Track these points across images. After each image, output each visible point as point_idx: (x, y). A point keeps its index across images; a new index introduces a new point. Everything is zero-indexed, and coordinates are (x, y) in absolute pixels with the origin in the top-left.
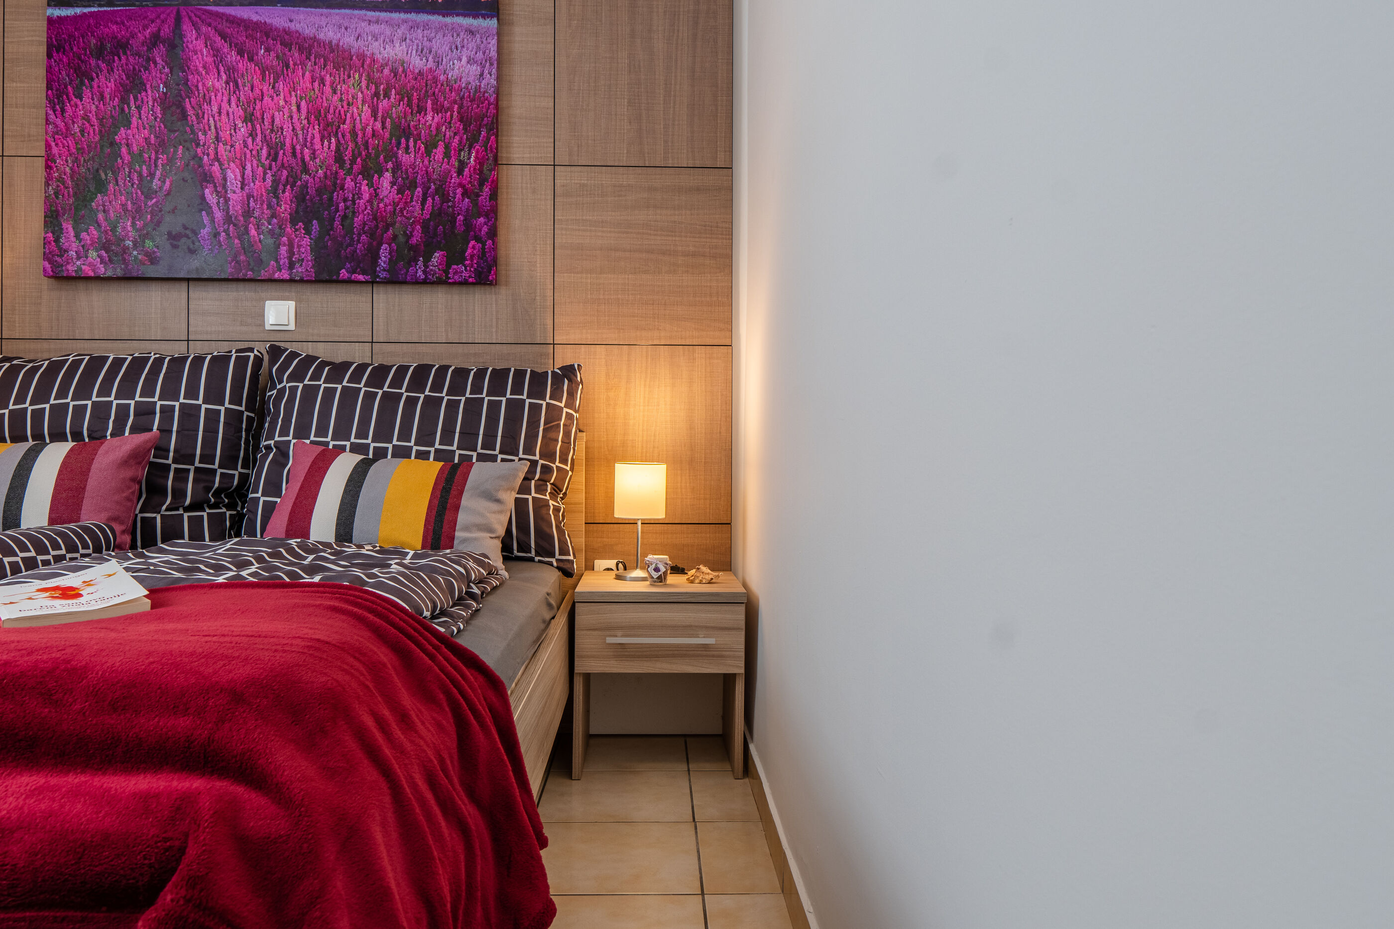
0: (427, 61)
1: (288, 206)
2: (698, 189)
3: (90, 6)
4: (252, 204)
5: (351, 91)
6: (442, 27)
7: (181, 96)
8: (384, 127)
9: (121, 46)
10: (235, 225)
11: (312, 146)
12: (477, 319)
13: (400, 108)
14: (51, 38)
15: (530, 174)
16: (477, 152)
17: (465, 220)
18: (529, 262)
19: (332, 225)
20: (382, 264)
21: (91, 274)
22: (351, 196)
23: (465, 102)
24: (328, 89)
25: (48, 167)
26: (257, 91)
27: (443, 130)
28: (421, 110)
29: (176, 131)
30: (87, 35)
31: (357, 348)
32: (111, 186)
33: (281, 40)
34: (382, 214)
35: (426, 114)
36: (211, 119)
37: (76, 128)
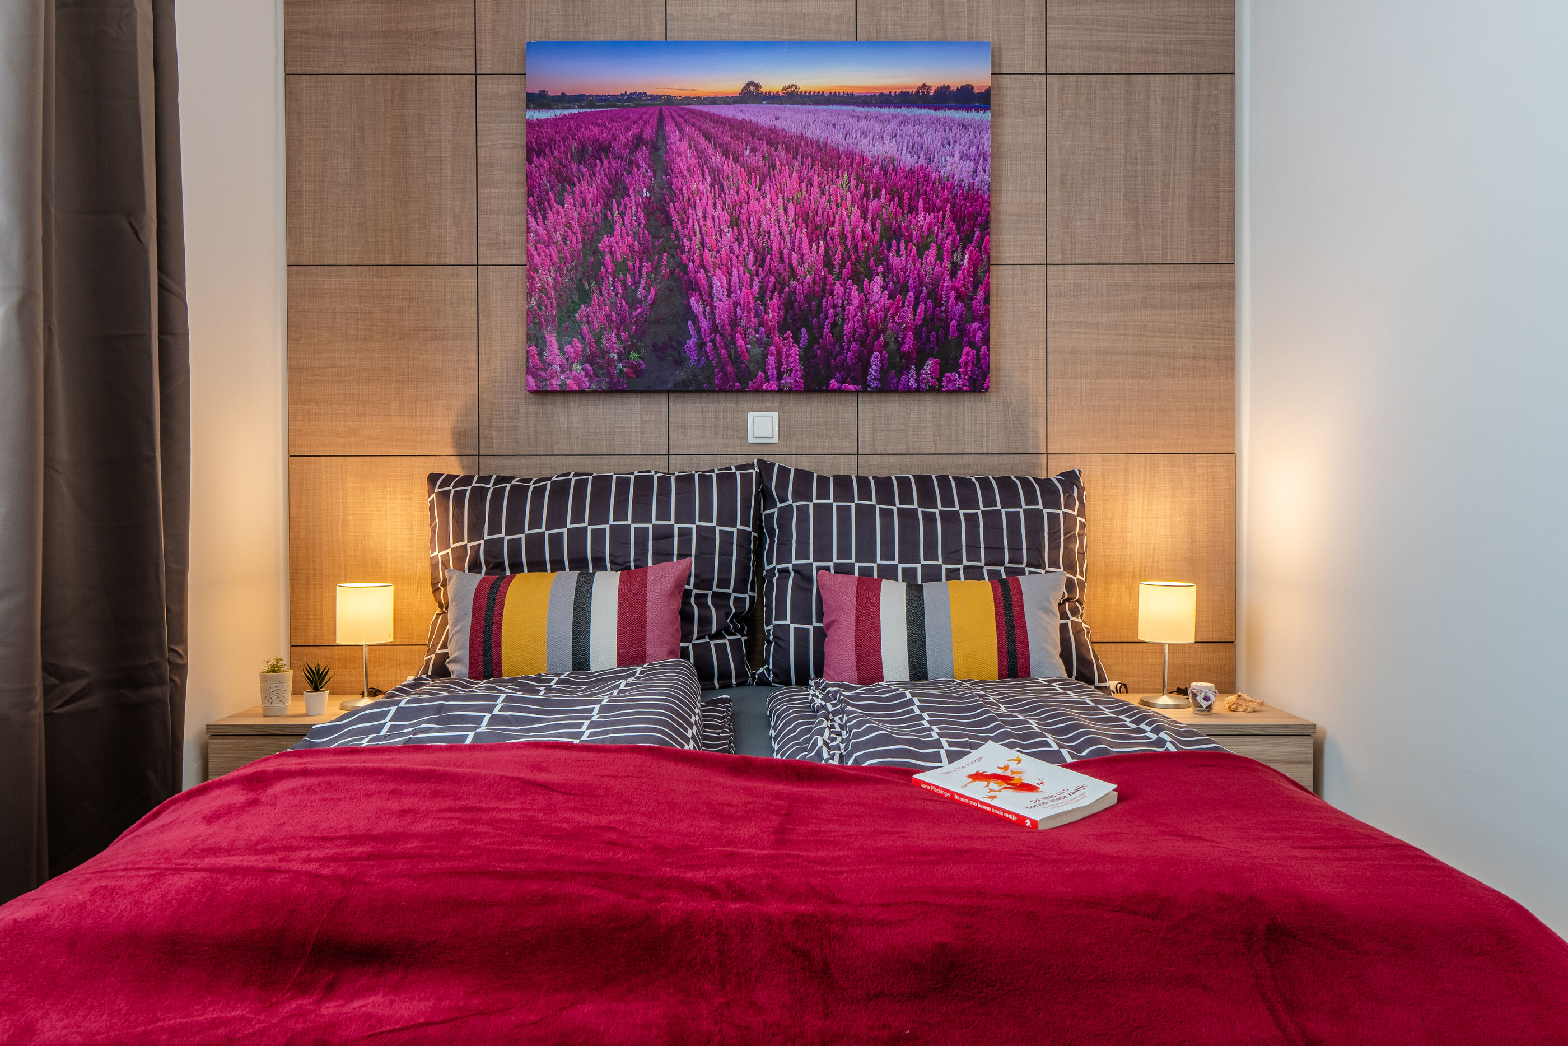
0: (919, 158)
1: (776, 314)
2: (1199, 287)
3: (570, 108)
4: (739, 312)
5: (840, 191)
6: (934, 122)
7: (666, 202)
8: (874, 229)
9: (602, 149)
10: (721, 334)
11: (800, 250)
12: (966, 429)
13: (891, 209)
14: (531, 143)
15: (1022, 274)
16: (971, 254)
17: (959, 325)
18: (1020, 367)
19: (821, 333)
20: (873, 373)
21: (577, 388)
22: (841, 302)
23: (958, 200)
24: (816, 190)
25: (530, 277)
26: (743, 194)
27: (936, 231)
28: (913, 210)
29: (660, 238)
30: (568, 138)
31: (842, 460)
32: (595, 296)
33: (767, 139)
34: (873, 320)
35: (917, 214)
36: (696, 224)
37: (558, 237)
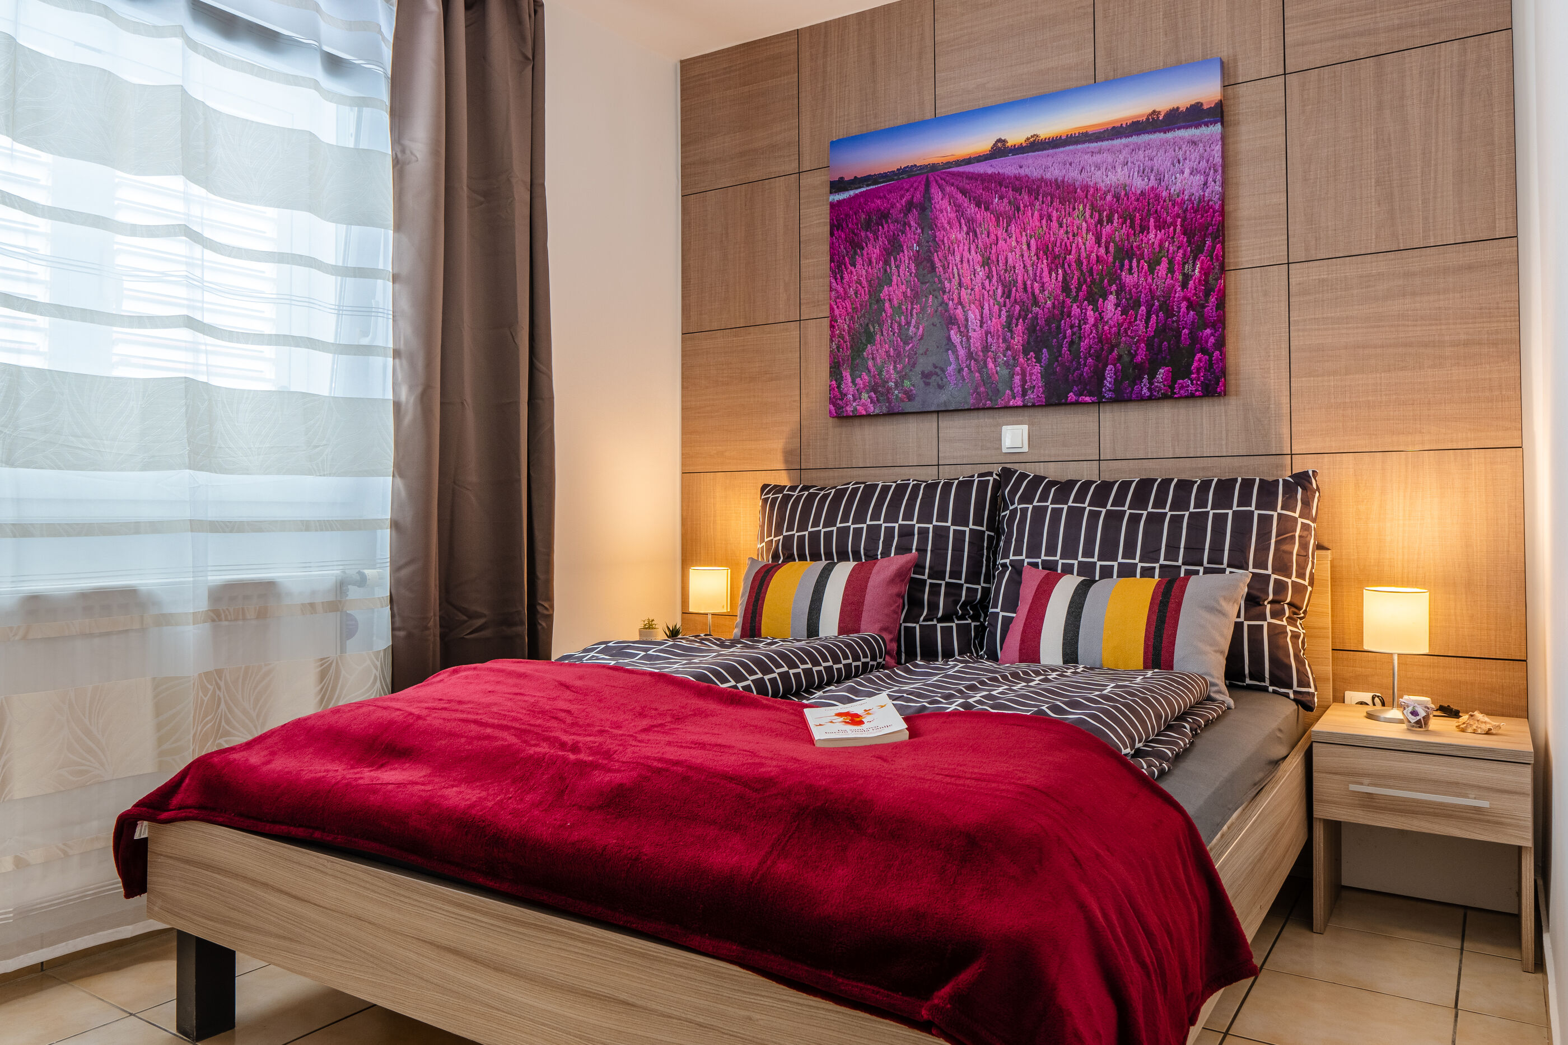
0: (1149, 180)
1: (1020, 338)
3: (860, 187)
4: (990, 339)
5: (1077, 222)
6: (1163, 144)
7: (931, 252)
8: (1107, 251)
9: (884, 216)
10: (975, 360)
11: (1041, 279)
12: (1205, 432)
13: (1123, 231)
14: (833, 221)
15: (1261, 276)
16: (1202, 263)
17: (1191, 333)
18: (1261, 369)
19: (1060, 351)
20: (1108, 385)
21: (864, 413)
22: (1077, 322)
23: (1188, 214)
24: (1055, 224)
25: (832, 326)
26: (993, 237)
27: (1166, 246)
28: (1144, 229)
29: (926, 283)
30: (859, 212)
31: (1085, 466)
32: (878, 337)
33: (1013, 186)
34: (1107, 336)
35: (1148, 233)
36: (955, 268)
37: (851, 292)
